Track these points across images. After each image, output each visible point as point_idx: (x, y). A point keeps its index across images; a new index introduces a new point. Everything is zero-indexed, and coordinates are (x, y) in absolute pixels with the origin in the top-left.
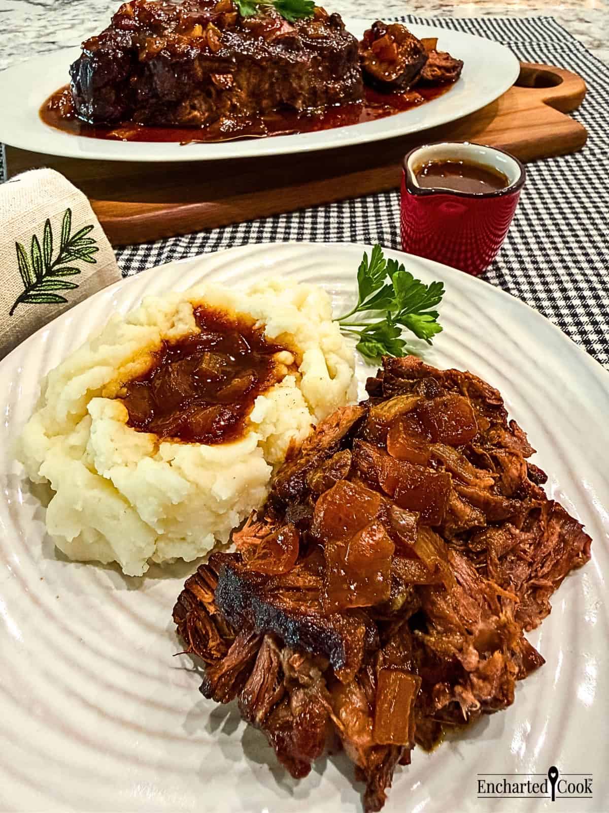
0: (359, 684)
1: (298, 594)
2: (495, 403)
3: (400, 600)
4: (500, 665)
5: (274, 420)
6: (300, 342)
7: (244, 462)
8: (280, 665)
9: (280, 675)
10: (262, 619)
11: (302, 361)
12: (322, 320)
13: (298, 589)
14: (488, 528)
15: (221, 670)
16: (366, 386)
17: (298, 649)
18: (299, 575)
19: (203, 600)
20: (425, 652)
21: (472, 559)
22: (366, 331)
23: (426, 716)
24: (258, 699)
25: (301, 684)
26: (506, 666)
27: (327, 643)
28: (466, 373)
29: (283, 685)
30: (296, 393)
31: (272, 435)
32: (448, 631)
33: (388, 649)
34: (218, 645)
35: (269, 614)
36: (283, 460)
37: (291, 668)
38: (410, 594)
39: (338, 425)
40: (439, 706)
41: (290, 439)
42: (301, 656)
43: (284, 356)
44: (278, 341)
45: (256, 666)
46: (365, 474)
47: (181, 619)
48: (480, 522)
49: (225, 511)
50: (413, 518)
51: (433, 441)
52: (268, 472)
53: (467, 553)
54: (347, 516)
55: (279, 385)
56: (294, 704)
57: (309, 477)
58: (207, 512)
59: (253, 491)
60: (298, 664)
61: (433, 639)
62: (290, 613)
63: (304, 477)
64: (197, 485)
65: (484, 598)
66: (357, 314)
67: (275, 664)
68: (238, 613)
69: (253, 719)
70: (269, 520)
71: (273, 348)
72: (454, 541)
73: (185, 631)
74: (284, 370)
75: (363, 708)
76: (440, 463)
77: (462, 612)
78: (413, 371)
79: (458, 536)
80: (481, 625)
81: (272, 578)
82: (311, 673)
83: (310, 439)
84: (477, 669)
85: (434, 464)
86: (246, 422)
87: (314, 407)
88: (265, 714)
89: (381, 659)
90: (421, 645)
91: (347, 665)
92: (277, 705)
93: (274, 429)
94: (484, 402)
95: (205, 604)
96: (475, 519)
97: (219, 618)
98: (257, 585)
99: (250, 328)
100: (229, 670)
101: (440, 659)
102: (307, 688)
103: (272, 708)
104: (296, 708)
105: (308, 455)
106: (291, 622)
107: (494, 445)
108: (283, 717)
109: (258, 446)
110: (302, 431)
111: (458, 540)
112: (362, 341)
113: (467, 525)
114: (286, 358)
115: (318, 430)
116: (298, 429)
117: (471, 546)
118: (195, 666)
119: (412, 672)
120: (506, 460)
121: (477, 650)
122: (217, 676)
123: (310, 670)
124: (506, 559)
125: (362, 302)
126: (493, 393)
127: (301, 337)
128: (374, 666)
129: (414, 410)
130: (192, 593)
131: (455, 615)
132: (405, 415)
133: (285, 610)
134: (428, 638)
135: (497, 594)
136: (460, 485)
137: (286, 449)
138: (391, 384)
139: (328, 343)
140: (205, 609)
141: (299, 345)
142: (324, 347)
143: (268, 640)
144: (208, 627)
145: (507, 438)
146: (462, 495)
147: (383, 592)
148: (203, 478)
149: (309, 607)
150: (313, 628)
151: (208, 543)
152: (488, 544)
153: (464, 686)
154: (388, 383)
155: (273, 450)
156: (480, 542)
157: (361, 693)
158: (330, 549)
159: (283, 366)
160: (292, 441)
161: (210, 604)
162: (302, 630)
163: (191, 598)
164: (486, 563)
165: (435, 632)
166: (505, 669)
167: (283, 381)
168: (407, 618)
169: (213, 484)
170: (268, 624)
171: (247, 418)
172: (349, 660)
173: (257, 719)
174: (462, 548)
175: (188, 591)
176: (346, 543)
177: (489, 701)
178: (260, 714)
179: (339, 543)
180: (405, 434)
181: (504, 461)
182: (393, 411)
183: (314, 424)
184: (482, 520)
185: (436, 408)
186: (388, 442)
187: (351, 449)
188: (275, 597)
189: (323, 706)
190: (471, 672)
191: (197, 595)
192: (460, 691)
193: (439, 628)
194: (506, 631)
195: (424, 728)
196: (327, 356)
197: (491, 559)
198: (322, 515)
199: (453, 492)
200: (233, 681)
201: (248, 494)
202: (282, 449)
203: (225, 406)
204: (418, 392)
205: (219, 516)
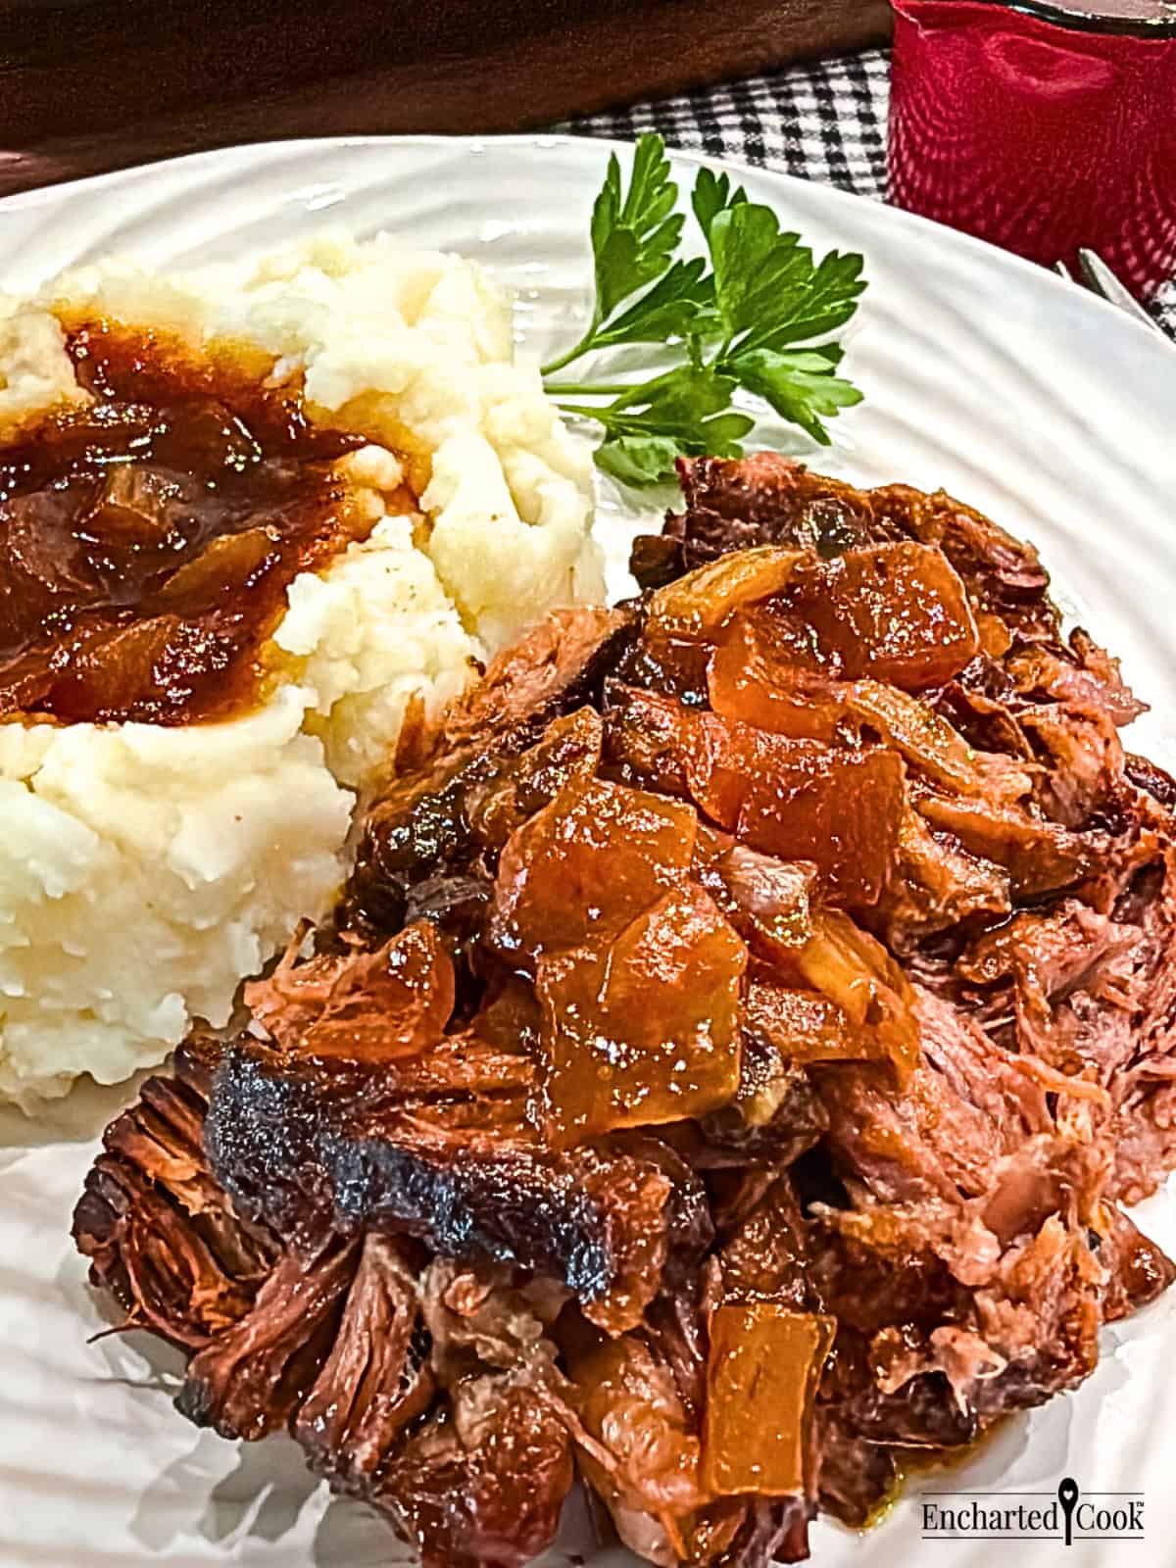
0: (654, 1354)
1: (460, 1108)
2: (1024, 582)
3: (770, 1101)
4: (1060, 1262)
5: (353, 649)
6: (418, 420)
7: (267, 772)
8: (418, 1316)
9: (420, 1341)
10: (356, 1187)
11: (429, 476)
12: (484, 359)
13: (461, 1095)
14: (1016, 918)
15: (240, 1345)
16: (632, 561)
17: (472, 1259)
18: (458, 1056)
19: (169, 1176)
20: (843, 1257)
21: (973, 1009)
22: (620, 405)
23: (851, 1431)
24: (356, 1411)
25: (482, 1361)
26: (1076, 1268)
27: (558, 1230)
28: (937, 494)
29: (429, 1369)
30: (418, 569)
31: (348, 696)
32: (910, 1194)
33: (738, 1249)
34: (222, 1296)
35: (376, 1170)
36: (388, 769)
37: (453, 1317)
38: (796, 1085)
39: (552, 658)
40: (889, 1386)
41: (406, 701)
42: (480, 1281)
43: (372, 462)
44: (352, 419)
45: (343, 1327)
46: (647, 774)
47: (101, 1240)
48: (991, 899)
49: (214, 920)
50: (798, 879)
51: (848, 676)
52: (342, 809)
53: (955, 991)
54: (598, 876)
55: (361, 546)
56: (465, 1417)
57: (472, 803)
58: (157, 930)
59: (298, 866)
60: (470, 1302)
61: (865, 1220)
62: (442, 1158)
63: (458, 808)
64: (121, 845)
65: (1007, 1100)
66: (592, 356)
67: (402, 1311)
68: (281, 1183)
69: (345, 1464)
70: (354, 940)
71: (332, 444)
72: (916, 961)
73: (116, 1269)
74: (375, 506)
75: (669, 1411)
76: (870, 735)
77: (946, 1144)
78: (776, 494)
79: (928, 945)
80: (1003, 1164)
81: (379, 1072)
82: (512, 1329)
83: (468, 703)
84: (995, 1280)
85: (850, 739)
86: (263, 660)
87: (474, 611)
88: (382, 1450)
89: (717, 1277)
90: (832, 1239)
91: (618, 1284)
92: (416, 1426)
93: (355, 675)
94: (992, 583)
95: (176, 1189)
96: (980, 891)
97: (220, 1226)
98: (333, 1094)
99: (255, 388)
100: (264, 1347)
101: (889, 1266)
102: (502, 1371)
103: (399, 1431)
104: (472, 1427)
105: (466, 743)
106: (445, 1181)
107: (1026, 696)
108: (434, 1456)
109: (305, 729)
110: (443, 678)
111: (929, 958)
112: (610, 437)
113: (956, 908)
114: (380, 468)
115: (492, 675)
116: (431, 670)
117: (966, 969)
118: (156, 1371)
119: (809, 1304)
120: (1064, 732)
121: (995, 1232)
122: (230, 1362)
123: (508, 1320)
124: (1069, 1004)
125: (607, 313)
126: (1019, 554)
127: (422, 403)
128: (697, 1299)
129: (788, 591)
130: (130, 1161)
131: (928, 1151)
132: (759, 607)
133: (423, 1150)
134: (849, 1217)
135: (1045, 1089)
136: (930, 796)
137: (395, 737)
138: (710, 542)
139: (506, 422)
140: (172, 1200)
141: (418, 429)
142: (498, 432)
143: (376, 1250)
144: (186, 1252)
145: (1062, 675)
146: (937, 825)
147: (718, 1078)
148: (138, 819)
149: (499, 1139)
150: (514, 1194)
151: (169, 1021)
152: (1017, 959)
153: (960, 1323)
154: (701, 537)
155: (352, 742)
156: (995, 954)
157: (661, 1377)
158: (552, 973)
159: (369, 493)
160: (415, 707)
161: (186, 1184)
162: (478, 1200)
163: (127, 1174)
164: (1013, 1012)
165: (871, 1199)
166: (1074, 1278)
167: (375, 532)
168: (788, 1160)
169: (172, 836)
170: (376, 1200)
171: (265, 650)
172: (625, 1270)
173: (358, 1463)
174: (941, 979)
175: (114, 1155)
176: (602, 954)
177: (1030, 1364)
178: (364, 1452)
179: (580, 954)
180: (761, 654)
181: (1057, 737)
182: (723, 591)
183: (479, 658)
184: (998, 893)
185: (852, 579)
186: (711, 683)
187: (599, 706)
188: (394, 1121)
189: (554, 1413)
190: (976, 1288)
191: (146, 1162)
192: (949, 1336)
193: (881, 1187)
194: (1077, 1169)
195: (846, 1466)
196: (511, 462)
197: (1026, 1001)
198: (521, 879)
199: (912, 815)
200: (274, 1379)
201: (285, 872)
202: (378, 740)
203: (191, 618)
204: (795, 540)
205: (191, 935)
